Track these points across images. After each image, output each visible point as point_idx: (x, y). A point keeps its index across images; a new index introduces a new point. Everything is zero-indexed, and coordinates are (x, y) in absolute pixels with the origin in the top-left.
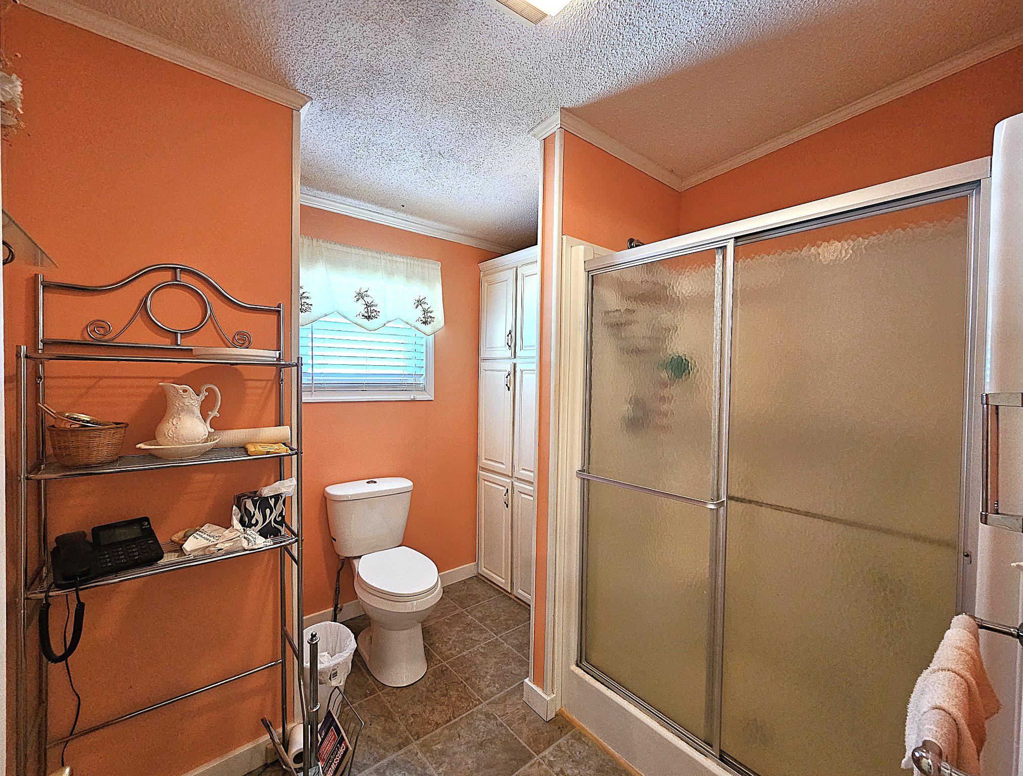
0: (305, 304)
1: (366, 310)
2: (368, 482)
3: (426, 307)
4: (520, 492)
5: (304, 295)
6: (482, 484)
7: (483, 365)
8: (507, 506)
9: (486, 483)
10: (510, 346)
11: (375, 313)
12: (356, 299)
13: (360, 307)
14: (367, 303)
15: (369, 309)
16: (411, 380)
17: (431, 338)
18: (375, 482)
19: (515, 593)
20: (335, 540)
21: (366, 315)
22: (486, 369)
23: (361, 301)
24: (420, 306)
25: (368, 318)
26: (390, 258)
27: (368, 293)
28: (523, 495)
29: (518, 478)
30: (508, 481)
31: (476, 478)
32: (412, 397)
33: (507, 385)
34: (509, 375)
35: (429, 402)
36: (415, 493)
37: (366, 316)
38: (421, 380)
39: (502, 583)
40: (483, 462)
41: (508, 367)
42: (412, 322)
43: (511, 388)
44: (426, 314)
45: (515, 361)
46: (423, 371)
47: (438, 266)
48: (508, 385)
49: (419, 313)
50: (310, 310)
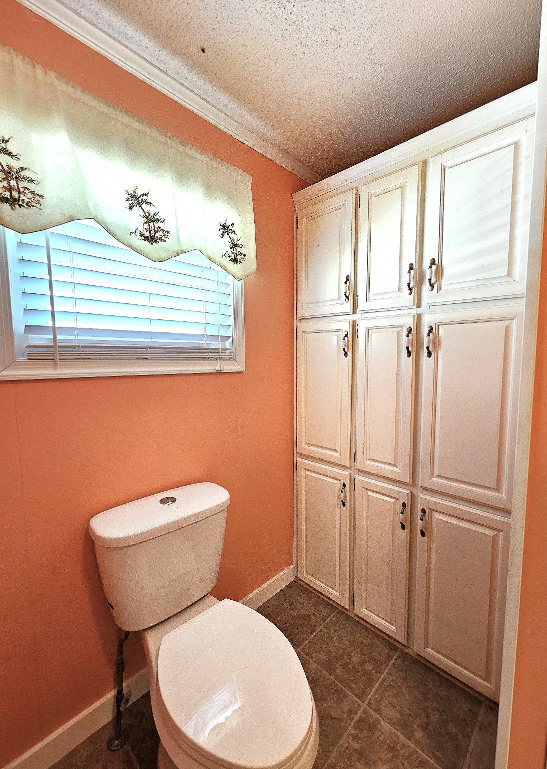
0: (27, 191)
1: (146, 226)
2: (163, 502)
3: (236, 238)
4: (366, 489)
5: (23, 174)
6: (302, 474)
7: (302, 327)
8: (344, 505)
9: (308, 473)
10: (347, 297)
11: (161, 233)
12: (127, 204)
13: (135, 220)
14: (147, 215)
15: (151, 224)
16: (214, 344)
17: (240, 284)
18: (174, 500)
19: (356, 612)
20: (112, 607)
21: (148, 234)
22: (306, 330)
23: (137, 209)
24: (226, 235)
25: (151, 239)
26: (181, 148)
27: (149, 198)
28: (370, 493)
29: (359, 470)
30: (347, 473)
31: (293, 467)
32: (218, 368)
33: (344, 349)
34: (346, 336)
35: (238, 375)
36: (232, 509)
37: (147, 237)
38: (228, 344)
39: (335, 597)
40: (303, 447)
41: (346, 327)
42: (217, 257)
43: (350, 354)
44: (235, 249)
45: (355, 317)
46: (230, 332)
47: (247, 180)
48: (346, 350)
49: (224, 245)
50: (38, 205)
